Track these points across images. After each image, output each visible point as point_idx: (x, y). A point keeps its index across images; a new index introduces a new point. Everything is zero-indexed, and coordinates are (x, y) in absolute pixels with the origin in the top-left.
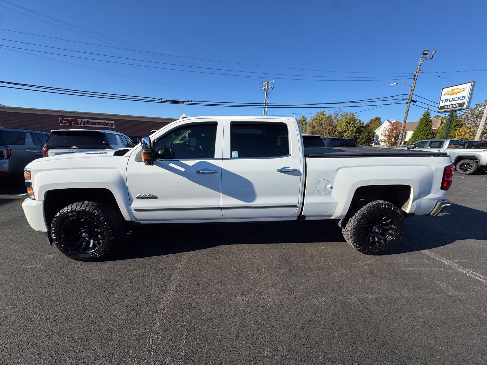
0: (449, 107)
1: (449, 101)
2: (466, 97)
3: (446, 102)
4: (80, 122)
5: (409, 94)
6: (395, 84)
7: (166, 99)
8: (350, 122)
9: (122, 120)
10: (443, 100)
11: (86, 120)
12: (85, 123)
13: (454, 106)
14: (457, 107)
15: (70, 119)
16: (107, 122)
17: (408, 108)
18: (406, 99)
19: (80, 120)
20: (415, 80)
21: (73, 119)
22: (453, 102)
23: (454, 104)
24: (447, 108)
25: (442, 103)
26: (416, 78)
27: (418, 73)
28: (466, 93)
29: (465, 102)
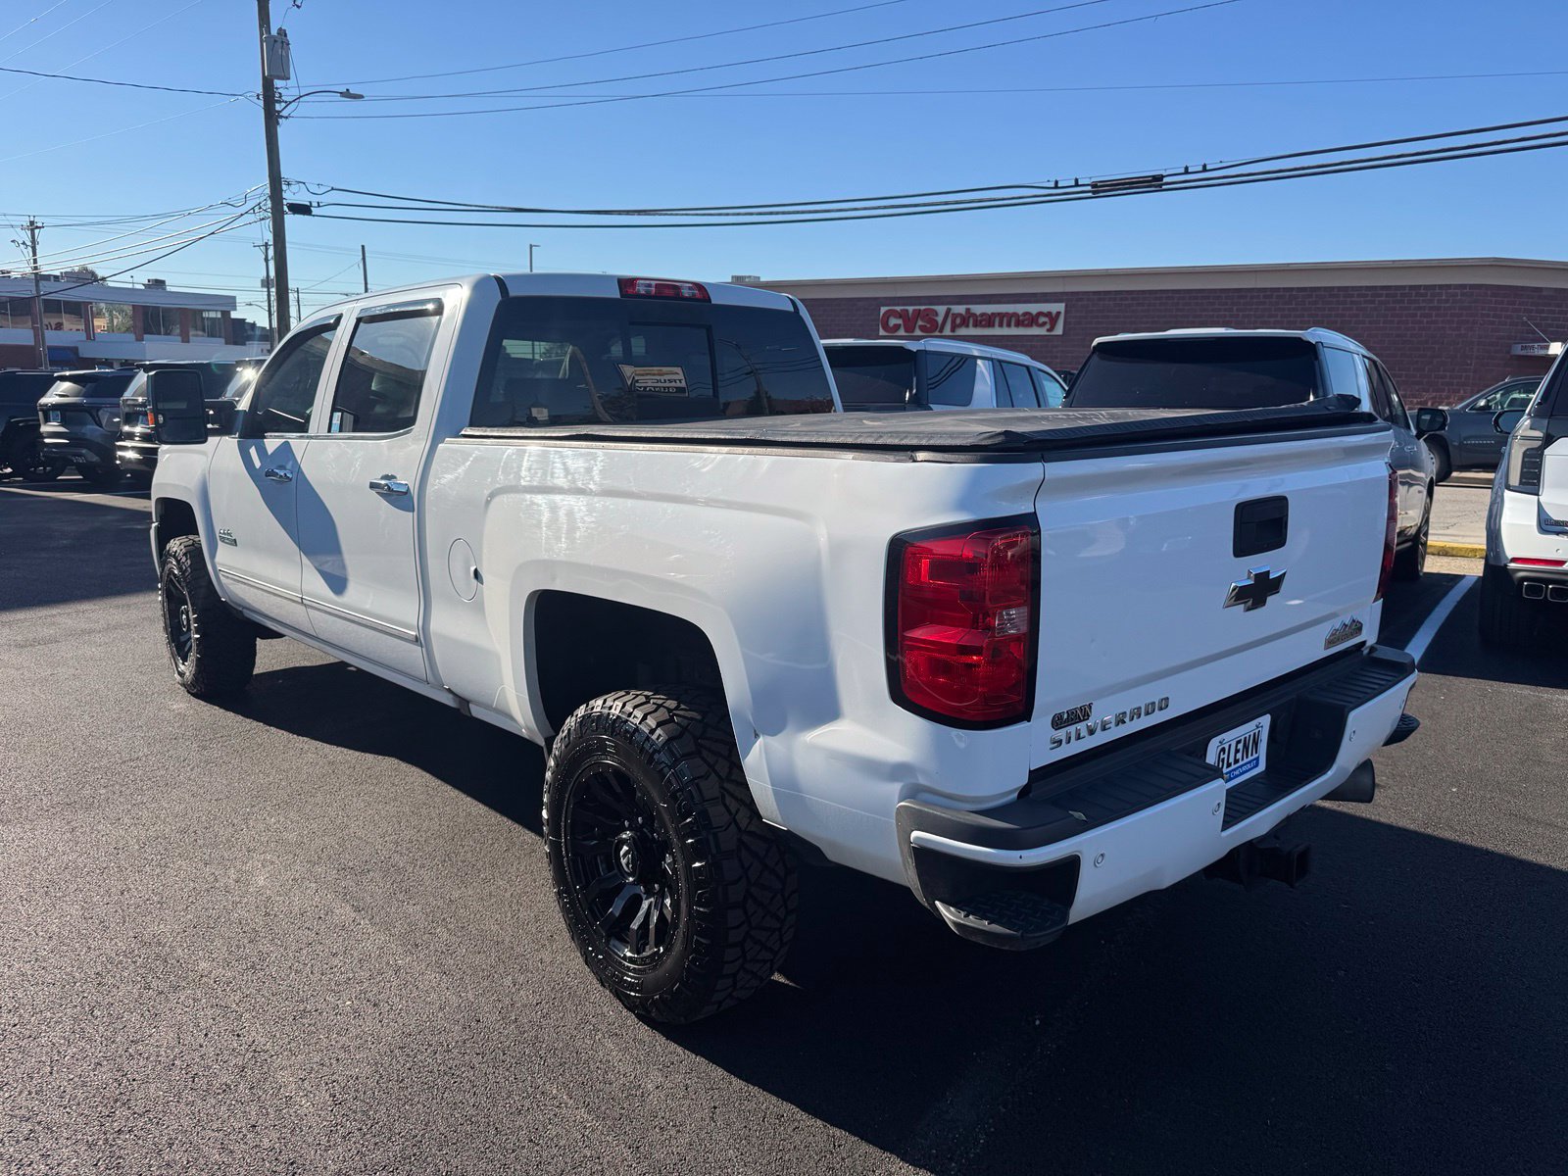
4: (940, 319)
7: (1077, 180)
9: (1099, 293)
11: (960, 309)
12: (958, 321)
15: (910, 309)
16: (1034, 308)
19: (941, 309)
21: (922, 308)
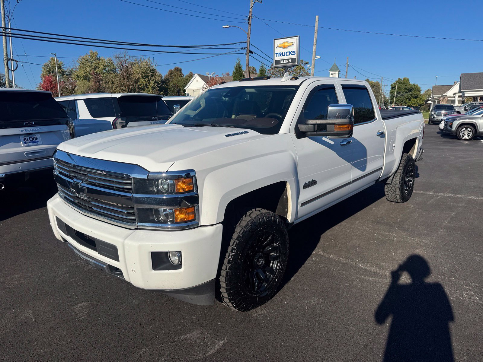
0: (284, 62)
1: (283, 56)
2: (296, 52)
3: (280, 56)
5: (246, 42)
6: (228, 26)
8: (147, 73)
10: (277, 54)
13: (287, 61)
14: (290, 63)
17: (248, 60)
18: (244, 49)
20: (250, 26)
22: (286, 57)
23: (287, 59)
24: (282, 64)
25: (277, 56)
26: (250, 23)
27: (251, 18)
28: (295, 48)
29: (296, 57)
